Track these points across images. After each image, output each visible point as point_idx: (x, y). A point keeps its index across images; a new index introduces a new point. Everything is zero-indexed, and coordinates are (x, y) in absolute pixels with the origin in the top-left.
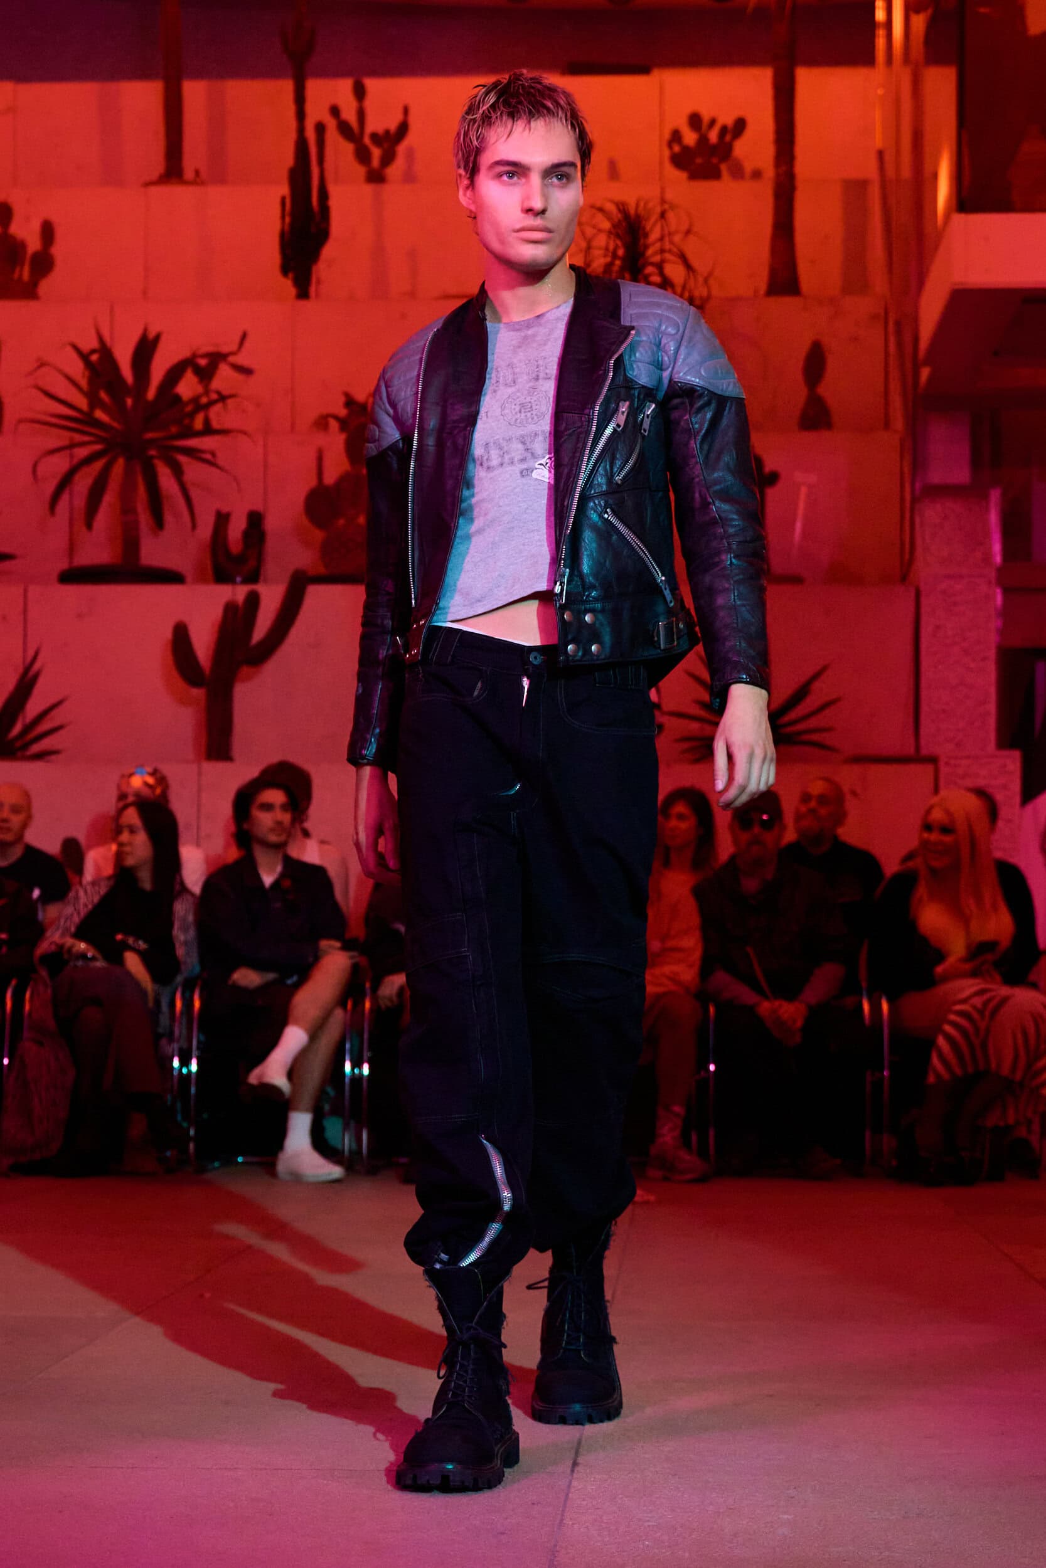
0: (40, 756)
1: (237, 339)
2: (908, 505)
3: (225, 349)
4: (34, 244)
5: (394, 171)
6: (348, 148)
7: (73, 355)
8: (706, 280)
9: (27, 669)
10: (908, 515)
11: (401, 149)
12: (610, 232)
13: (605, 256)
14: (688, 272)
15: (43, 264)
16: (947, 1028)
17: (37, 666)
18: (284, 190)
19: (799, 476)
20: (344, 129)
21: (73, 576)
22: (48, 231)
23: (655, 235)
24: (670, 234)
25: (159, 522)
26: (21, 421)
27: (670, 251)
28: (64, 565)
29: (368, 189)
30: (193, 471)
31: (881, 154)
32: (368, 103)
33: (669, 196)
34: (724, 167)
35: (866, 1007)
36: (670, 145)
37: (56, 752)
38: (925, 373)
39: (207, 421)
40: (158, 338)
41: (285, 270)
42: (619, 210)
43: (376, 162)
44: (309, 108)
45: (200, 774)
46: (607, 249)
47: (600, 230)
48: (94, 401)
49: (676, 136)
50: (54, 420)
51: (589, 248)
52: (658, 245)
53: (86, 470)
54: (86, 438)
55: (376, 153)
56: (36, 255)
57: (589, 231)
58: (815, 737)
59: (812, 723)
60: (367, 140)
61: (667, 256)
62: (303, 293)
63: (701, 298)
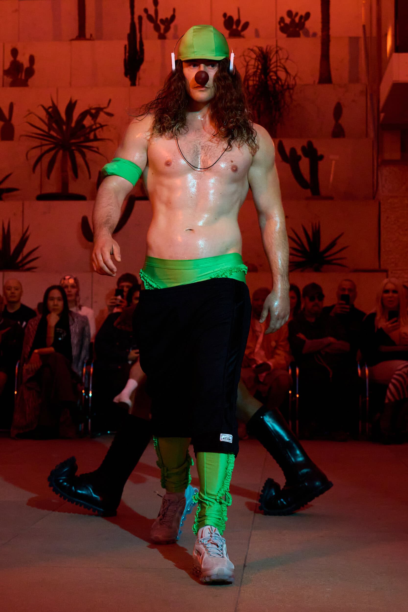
0: (29, 270)
1: (107, 102)
2: (375, 168)
3: (102, 106)
4: (26, 64)
5: (170, 34)
6: (152, 25)
7: (42, 109)
8: (294, 78)
9: (24, 234)
10: (375, 171)
11: (172, 25)
12: (256, 59)
13: (254, 68)
14: (287, 74)
15: (30, 72)
16: (393, 381)
17: (28, 233)
18: (126, 42)
19: (331, 157)
20: (150, 18)
21: (42, 197)
22: (32, 59)
23: (274, 60)
24: (280, 60)
25: (76, 175)
26: (21, 136)
27: (280, 66)
28: (38, 193)
29: (159, 42)
30: (89, 155)
31: (364, 26)
32: (159, 7)
33: (279, 44)
34: (301, 32)
35: (359, 371)
36: (280, 23)
37: (35, 268)
38: (382, 115)
39: (95, 136)
40: (76, 102)
41: (126, 74)
42: (259, 49)
43: (162, 31)
44: (136, 10)
45: (92, 277)
46: (254, 66)
47: (252, 58)
48: (50, 128)
49: (282, 20)
50: (34, 135)
51: (247, 65)
52: (275, 64)
53: (47, 155)
54: (47, 142)
55: (162, 27)
56: (27, 69)
57: (248, 59)
58: (339, 262)
59: (338, 256)
60: (159, 22)
61: (279, 68)
62: (133, 84)
63: (292, 85)
